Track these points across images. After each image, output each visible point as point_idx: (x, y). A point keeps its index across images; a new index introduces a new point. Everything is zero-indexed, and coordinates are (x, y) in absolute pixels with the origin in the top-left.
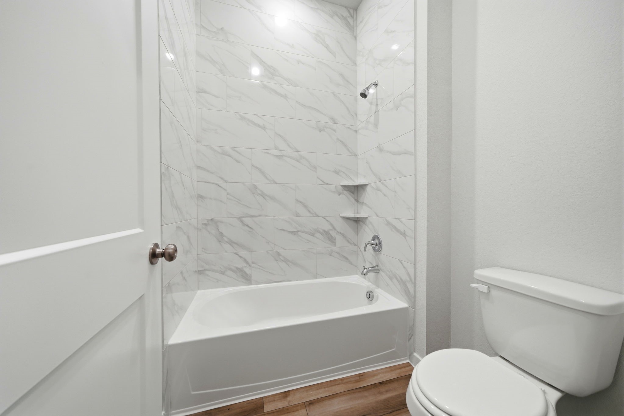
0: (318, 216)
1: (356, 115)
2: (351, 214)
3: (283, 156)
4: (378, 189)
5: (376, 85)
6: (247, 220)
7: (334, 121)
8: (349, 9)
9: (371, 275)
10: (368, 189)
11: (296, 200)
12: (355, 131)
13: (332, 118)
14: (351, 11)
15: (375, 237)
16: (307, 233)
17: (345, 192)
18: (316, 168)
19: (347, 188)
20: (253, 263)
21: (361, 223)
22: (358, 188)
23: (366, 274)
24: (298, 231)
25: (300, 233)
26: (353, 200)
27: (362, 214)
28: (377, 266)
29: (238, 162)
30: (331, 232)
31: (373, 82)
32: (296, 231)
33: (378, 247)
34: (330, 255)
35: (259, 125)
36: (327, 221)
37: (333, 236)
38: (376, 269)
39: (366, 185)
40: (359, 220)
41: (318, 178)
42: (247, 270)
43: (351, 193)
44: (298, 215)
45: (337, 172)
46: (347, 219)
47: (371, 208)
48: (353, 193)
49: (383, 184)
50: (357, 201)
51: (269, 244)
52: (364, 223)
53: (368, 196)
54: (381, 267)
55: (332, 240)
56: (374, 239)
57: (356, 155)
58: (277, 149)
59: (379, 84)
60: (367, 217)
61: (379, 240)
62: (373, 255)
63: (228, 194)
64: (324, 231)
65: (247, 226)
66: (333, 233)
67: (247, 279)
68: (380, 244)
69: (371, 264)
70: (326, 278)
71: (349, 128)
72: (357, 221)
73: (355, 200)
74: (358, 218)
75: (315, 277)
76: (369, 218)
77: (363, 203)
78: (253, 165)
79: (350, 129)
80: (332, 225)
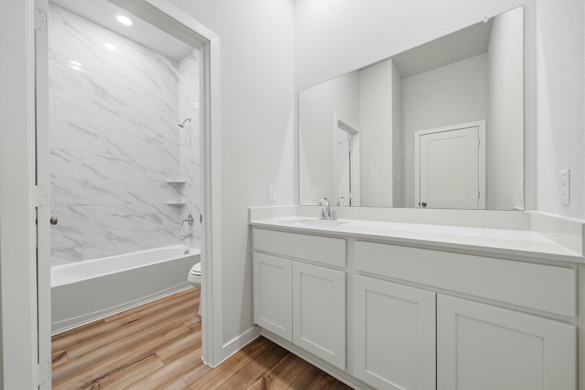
0: (147, 204)
1: (179, 133)
2: (174, 202)
3: (114, 159)
4: (191, 186)
5: (190, 120)
6: (77, 208)
7: (160, 136)
8: (173, 61)
9: (188, 240)
10: (186, 185)
11: (128, 192)
12: (178, 144)
13: (159, 134)
14: (175, 63)
15: (190, 216)
16: (138, 216)
17: (170, 187)
18: (145, 170)
19: (170, 184)
20: (84, 243)
21: (182, 208)
22: (180, 184)
23: (184, 240)
24: (129, 215)
25: (131, 217)
26: (176, 192)
27: (183, 202)
28: (191, 234)
29: (68, 161)
30: (158, 215)
31: (188, 118)
32: (128, 216)
33: (191, 222)
34: (158, 231)
35: (90, 133)
36: (155, 207)
37: (160, 217)
38: (190, 236)
39: (185, 183)
40: (180, 206)
41: (147, 177)
42: (79, 250)
43: (174, 188)
44: (129, 203)
45: (163, 173)
46: (171, 205)
47: (187, 198)
48: (176, 188)
49: (193, 183)
50: (179, 193)
51: (101, 227)
52: (184, 208)
53: (186, 190)
54: (194, 234)
55: (159, 220)
56: (189, 217)
57: (178, 162)
58: (108, 152)
59: (192, 120)
60: (185, 204)
61: (192, 218)
62: (189, 228)
63: (56, 187)
64: (153, 214)
65: (79, 213)
66: (160, 216)
67: (79, 257)
68: (192, 220)
69: (188, 234)
70: (154, 248)
71: (172, 142)
72: (179, 207)
73: (178, 192)
74: (180, 204)
75: (146, 249)
76: (186, 204)
77: (183, 194)
78: (84, 165)
79: (174, 143)
80: (159, 210)
